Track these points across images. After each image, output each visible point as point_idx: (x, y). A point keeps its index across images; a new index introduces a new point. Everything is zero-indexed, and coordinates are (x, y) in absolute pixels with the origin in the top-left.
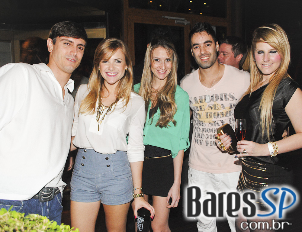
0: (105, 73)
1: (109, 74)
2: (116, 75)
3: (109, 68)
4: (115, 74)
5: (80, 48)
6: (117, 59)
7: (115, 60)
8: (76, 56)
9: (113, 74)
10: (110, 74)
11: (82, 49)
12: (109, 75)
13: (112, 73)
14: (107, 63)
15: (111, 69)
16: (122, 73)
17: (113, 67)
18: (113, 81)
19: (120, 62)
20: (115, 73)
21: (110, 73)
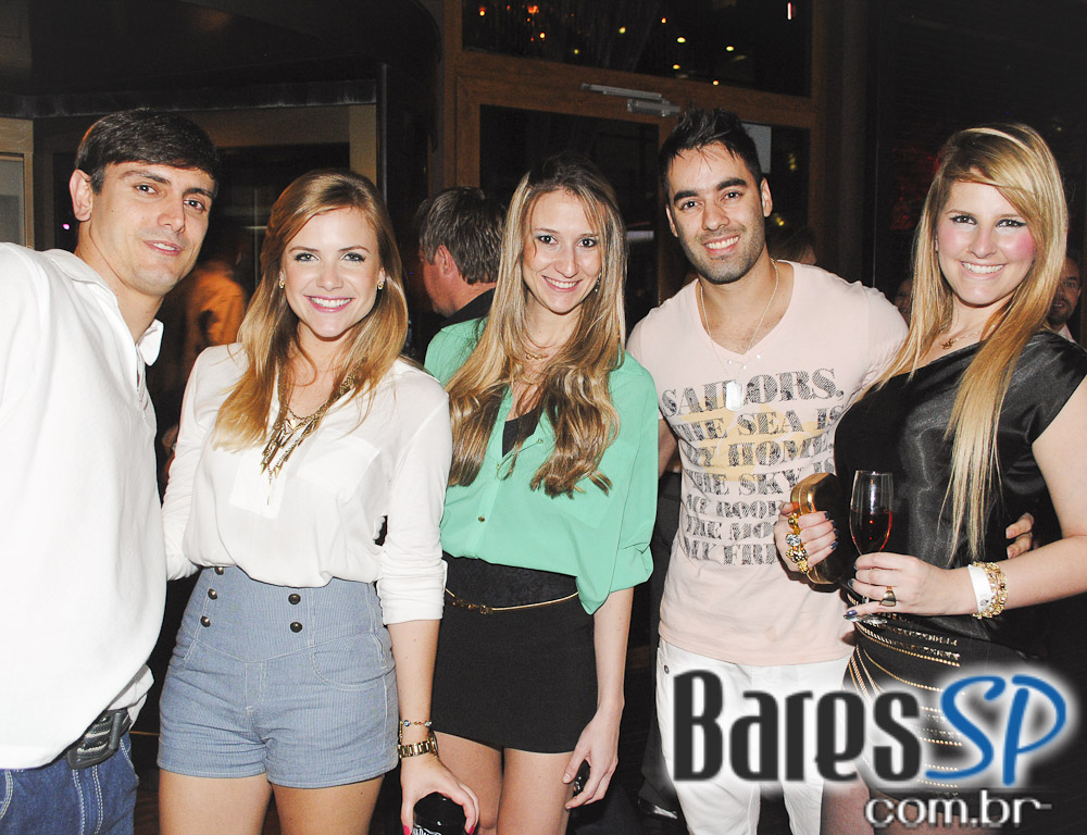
0: (306, 300)
1: (318, 301)
2: (344, 305)
3: (321, 279)
4: (342, 302)
5: (196, 203)
6: (350, 248)
7: (344, 250)
8: (180, 232)
9: (333, 304)
10: (326, 303)
11: (203, 209)
12: (318, 306)
13: (330, 300)
14: (313, 262)
15: (329, 284)
16: (367, 299)
17: (337, 278)
18: (332, 329)
19: (361, 259)
20: (341, 299)
21: (325, 299)
